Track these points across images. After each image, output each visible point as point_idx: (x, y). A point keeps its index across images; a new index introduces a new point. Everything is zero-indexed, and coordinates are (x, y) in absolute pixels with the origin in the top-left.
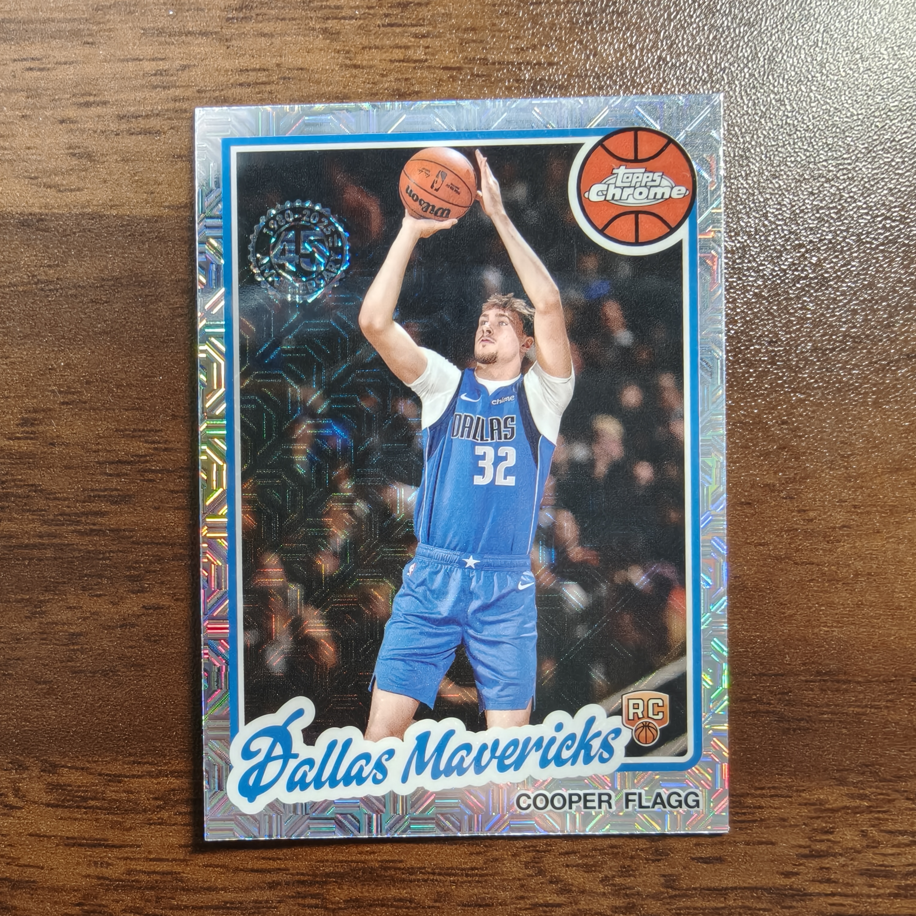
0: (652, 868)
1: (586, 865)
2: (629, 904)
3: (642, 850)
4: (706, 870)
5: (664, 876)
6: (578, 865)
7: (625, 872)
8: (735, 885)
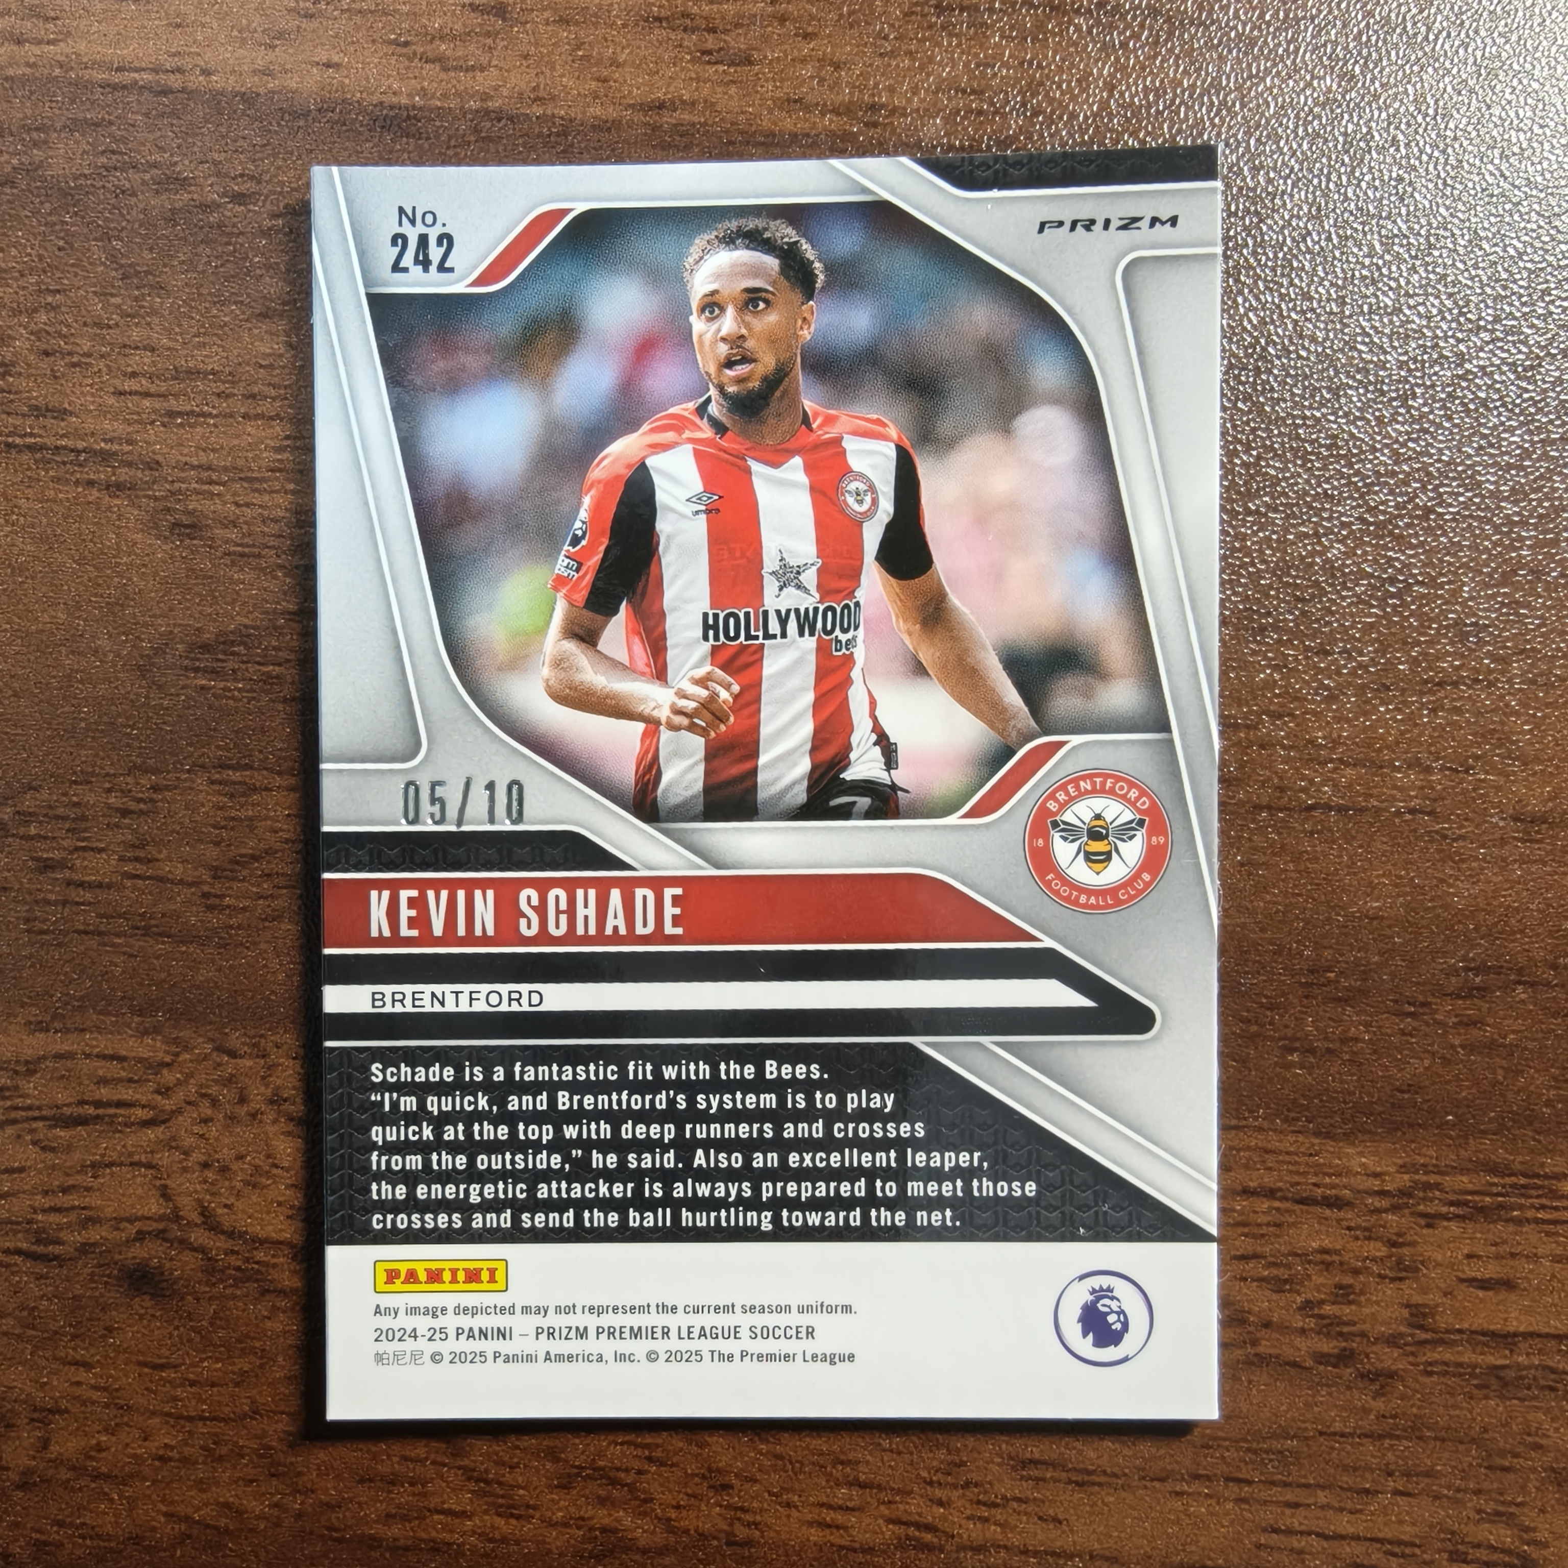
0: (1389, 1292)
1: (1277, 1279)
2: (1345, 1349)
3: (1374, 1260)
4: (1482, 1301)
5: (1408, 1306)
6: (1261, 1279)
7: (1344, 1294)
8: (1531, 1329)
